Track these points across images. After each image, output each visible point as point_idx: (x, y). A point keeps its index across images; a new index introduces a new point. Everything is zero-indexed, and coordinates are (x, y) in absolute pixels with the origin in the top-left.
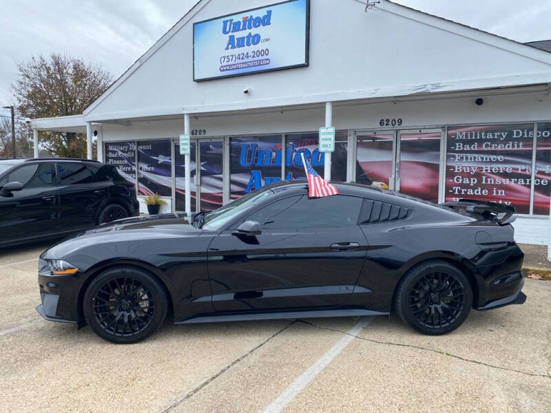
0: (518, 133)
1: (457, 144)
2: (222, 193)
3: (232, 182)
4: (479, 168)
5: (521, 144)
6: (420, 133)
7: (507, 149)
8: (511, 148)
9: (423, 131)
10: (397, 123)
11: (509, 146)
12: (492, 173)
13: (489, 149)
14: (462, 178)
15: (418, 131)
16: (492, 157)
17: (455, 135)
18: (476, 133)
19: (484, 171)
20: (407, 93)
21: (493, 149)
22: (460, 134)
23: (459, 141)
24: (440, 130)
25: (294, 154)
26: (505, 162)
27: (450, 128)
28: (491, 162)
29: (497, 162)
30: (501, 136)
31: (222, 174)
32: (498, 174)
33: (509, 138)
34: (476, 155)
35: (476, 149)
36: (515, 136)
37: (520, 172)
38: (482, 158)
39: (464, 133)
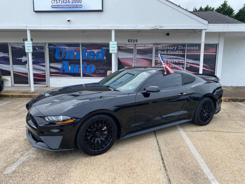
0: (180, 48)
1: (159, 51)
2: (45, 73)
3: (51, 67)
4: (167, 61)
5: (181, 52)
6: (145, 46)
7: (176, 53)
8: (178, 53)
9: (146, 45)
10: (135, 41)
11: (177, 53)
12: (171, 63)
13: (170, 53)
14: (161, 65)
15: (144, 45)
16: (171, 56)
17: (158, 47)
18: (166, 47)
19: (168, 62)
20: (149, 29)
21: (172, 53)
22: (160, 47)
23: (160, 50)
24: (153, 45)
25: (87, 53)
26: (176, 58)
27: (157, 44)
28: (171, 58)
29: (173, 58)
30: (174, 48)
31: (45, 63)
32: (173, 63)
33: (177, 49)
34: (166, 56)
35: (166, 53)
36: (179, 49)
37: (181, 62)
38: (168, 57)
39: (161, 47)
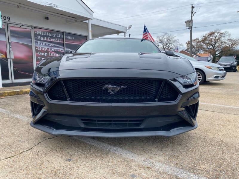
0: (59, 36)
1: (38, 36)
4: (47, 48)
5: (60, 40)
6: (21, 28)
7: (56, 41)
8: (57, 41)
9: (22, 27)
10: (7, 19)
12: (52, 51)
13: (50, 40)
14: (42, 53)
15: (19, 26)
16: (52, 44)
17: (37, 32)
18: (45, 32)
19: (49, 50)
21: (52, 41)
22: (39, 32)
23: (39, 35)
24: (30, 28)
26: (56, 47)
27: (35, 28)
28: (51, 46)
29: (53, 46)
30: (53, 35)
32: (54, 51)
33: (56, 37)
34: (46, 43)
35: (46, 40)
37: (61, 51)
38: (48, 44)
39: (40, 32)
